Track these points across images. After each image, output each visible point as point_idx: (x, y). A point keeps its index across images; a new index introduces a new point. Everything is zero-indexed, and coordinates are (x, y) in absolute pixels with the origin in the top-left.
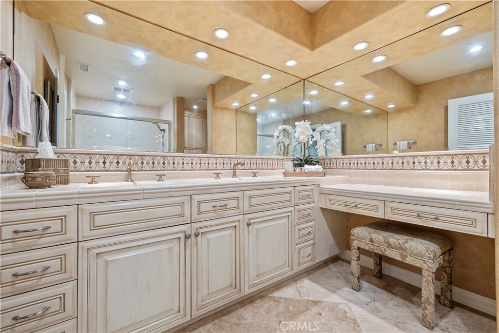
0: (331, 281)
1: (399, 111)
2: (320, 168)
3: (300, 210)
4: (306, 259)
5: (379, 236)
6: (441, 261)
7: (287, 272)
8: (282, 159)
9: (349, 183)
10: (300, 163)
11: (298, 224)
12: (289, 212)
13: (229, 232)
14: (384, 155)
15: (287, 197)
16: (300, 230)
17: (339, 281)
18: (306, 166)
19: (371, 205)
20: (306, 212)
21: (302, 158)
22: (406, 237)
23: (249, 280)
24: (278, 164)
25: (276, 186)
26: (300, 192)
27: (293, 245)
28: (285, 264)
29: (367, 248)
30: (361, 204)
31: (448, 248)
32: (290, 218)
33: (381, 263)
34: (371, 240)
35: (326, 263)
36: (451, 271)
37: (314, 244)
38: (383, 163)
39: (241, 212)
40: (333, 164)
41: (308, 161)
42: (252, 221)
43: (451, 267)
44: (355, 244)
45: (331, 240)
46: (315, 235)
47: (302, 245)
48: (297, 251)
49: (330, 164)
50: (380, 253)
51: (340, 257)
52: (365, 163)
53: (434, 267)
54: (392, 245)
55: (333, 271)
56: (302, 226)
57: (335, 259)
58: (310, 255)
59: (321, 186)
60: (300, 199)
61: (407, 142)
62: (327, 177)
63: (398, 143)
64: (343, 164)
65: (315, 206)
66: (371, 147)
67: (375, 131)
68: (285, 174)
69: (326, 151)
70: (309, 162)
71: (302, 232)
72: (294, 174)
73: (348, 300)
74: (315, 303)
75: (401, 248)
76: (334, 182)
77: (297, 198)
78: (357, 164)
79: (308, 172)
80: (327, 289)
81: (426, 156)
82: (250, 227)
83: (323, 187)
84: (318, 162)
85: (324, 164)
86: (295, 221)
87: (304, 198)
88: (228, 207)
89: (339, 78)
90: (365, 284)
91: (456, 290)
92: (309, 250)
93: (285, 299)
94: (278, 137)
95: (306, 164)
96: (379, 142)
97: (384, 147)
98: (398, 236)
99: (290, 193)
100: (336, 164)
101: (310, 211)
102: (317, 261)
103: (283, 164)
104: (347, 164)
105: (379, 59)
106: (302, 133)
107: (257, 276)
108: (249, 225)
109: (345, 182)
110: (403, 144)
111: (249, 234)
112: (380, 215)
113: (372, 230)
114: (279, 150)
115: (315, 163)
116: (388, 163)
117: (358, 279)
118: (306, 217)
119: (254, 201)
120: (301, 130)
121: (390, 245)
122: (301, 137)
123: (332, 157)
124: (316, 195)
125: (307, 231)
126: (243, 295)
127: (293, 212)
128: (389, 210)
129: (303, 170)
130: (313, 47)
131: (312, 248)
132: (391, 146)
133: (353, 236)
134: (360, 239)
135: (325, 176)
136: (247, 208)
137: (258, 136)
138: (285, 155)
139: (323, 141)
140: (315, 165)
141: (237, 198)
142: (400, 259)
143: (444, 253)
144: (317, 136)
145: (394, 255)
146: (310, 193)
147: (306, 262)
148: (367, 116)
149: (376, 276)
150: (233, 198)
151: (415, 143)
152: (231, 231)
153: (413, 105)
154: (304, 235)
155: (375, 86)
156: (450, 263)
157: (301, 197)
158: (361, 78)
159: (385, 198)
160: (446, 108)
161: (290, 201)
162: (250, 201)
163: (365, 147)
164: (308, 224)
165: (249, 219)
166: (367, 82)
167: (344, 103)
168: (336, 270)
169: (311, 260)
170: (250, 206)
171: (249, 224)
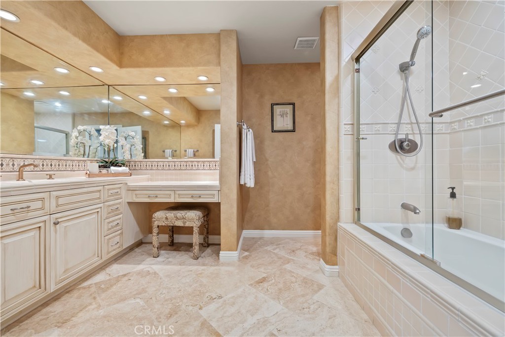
0: (137, 259)
1: (188, 126)
2: (125, 170)
3: (109, 206)
4: (115, 247)
5: (171, 214)
6: (202, 221)
7: (96, 261)
8: (83, 161)
9: (151, 181)
10: (106, 165)
11: (107, 218)
12: (98, 208)
13: (32, 234)
14: (176, 160)
15: (97, 195)
16: (109, 223)
17: (143, 256)
18: (112, 168)
19: (167, 195)
20: (116, 207)
21: (107, 160)
22: (186, 211)
23: (56, 277)
24: (79, 166)
25: (86, 186)
26: (109, 190)
27: (103, 237)
28: (95, 254)
29: (164, 224)
30: (160, 194)
31: (206, 214)
32: (99, 214)
33: (173, 235)
34: (167, 218)
35: (131, 249)
36: (208, 227)
37: (122, 233)
38: (175, 166)
39: (47, 213)
40: (138, 166)
41: (113, 163)
42: (60, 220)
43: (208, 224)
44: (156, 224)
45: (136, 228)
46: (122, 226)
47: (111, 236)
48: (106, 241)
49: (135, 166)
50: (172, 225)
51: (143, 241)
52: (163, 166)
53: (199, 224)
54: (179, 218)
55: (139, 252)
56: (111, 219)
57: (139, 244)
58: (118, 243)
59: (128, 184)
60: (109, 196)
61: (193, 150)
62: (132, 177)
63: (187, 150)
64: (146, 166)
65: (122, 201)
66: (168, 152)
67: (171, 139)
68: (90, 175)
69: (131, 155)
70: (115, 164)
71: (111, 224)
72: (100, 175)
73: (150, 264)
74: (124, 275)
75: (183, 218)
76: (139, 180)
77: (106, 195)
78: (158, 166)
79: (115, 173)
80: (134, 264)
81: (204, 162)
82: (58, 226)
83: (130, 184)
84: (124, 165)
85: (129, 166)
86: (104, 215)
87: (112, 195)
88: (31, 208)
89: (143, 93)
90: (162, 252)
91: (210, 237)
92: (117, 239)
93: (95, 284)
94: (77, 138)
95: (112, 165)
96: (175, 148)
97: (178, 152)
98: (182, 212)
99: (99, 191)
100: (141, 166)
101: (118, 206)
102: (124, 248)
103: (85, 166)
104: (149, 166)
105: (173, 90)
106: (107, 137)
107: (64, 272)
108: (56, 224)
109: (148, 180)
110: (190, 152)
111: (56, 233)
112: (172, 200)
113: (167, 212)
114: (78, 151)
115: (120, 165)
116: (178, 166)
117: (158, 248)
118: (116, 211)
119: (61, 201)
120: (107, 134)
121: (177, 218)
122: (107, 142)
123: (137, 160)
124: (123, 192)
125: (115, 223)
126: (49, 293)
127: (103, 208)
128: (177, 196)
129: (109, 171)
130: (121, 65)
131: (120, 237)
132: (183, 152)
133: (154, 218)
134: (159, 220)
135: (131, 176)
136: (53, 208)
137: (36, 128)
138: (86, 156)
139: (128, 146)
140: (121, 166)
141: (42, 199)
142: (182, 225)
143: (204, 216)
144: (122, 141)
145: (179, 223)
146: (119, 190)
147: (114, 250)
148: (166, 126)
149: (170, 245)
150: (38, 200)
151: (198, 151)
152: (34, 232)
153: (196, 124)
154: (113, 227)
155: (172, 106)
156: (207, 222)
157: (110, 194)
158: (161, 99)
159: (174, 189)
160: (214, 131)
161: (99, 198)
162: (57, 202)
163: (164, 151)
164: (117, 217)
165: (57, 219)
166: (165, 102)
167: (147, 113)
168: (140, 251)
169: (119, 247)
170: (58, 205)
171: (56, 222)
